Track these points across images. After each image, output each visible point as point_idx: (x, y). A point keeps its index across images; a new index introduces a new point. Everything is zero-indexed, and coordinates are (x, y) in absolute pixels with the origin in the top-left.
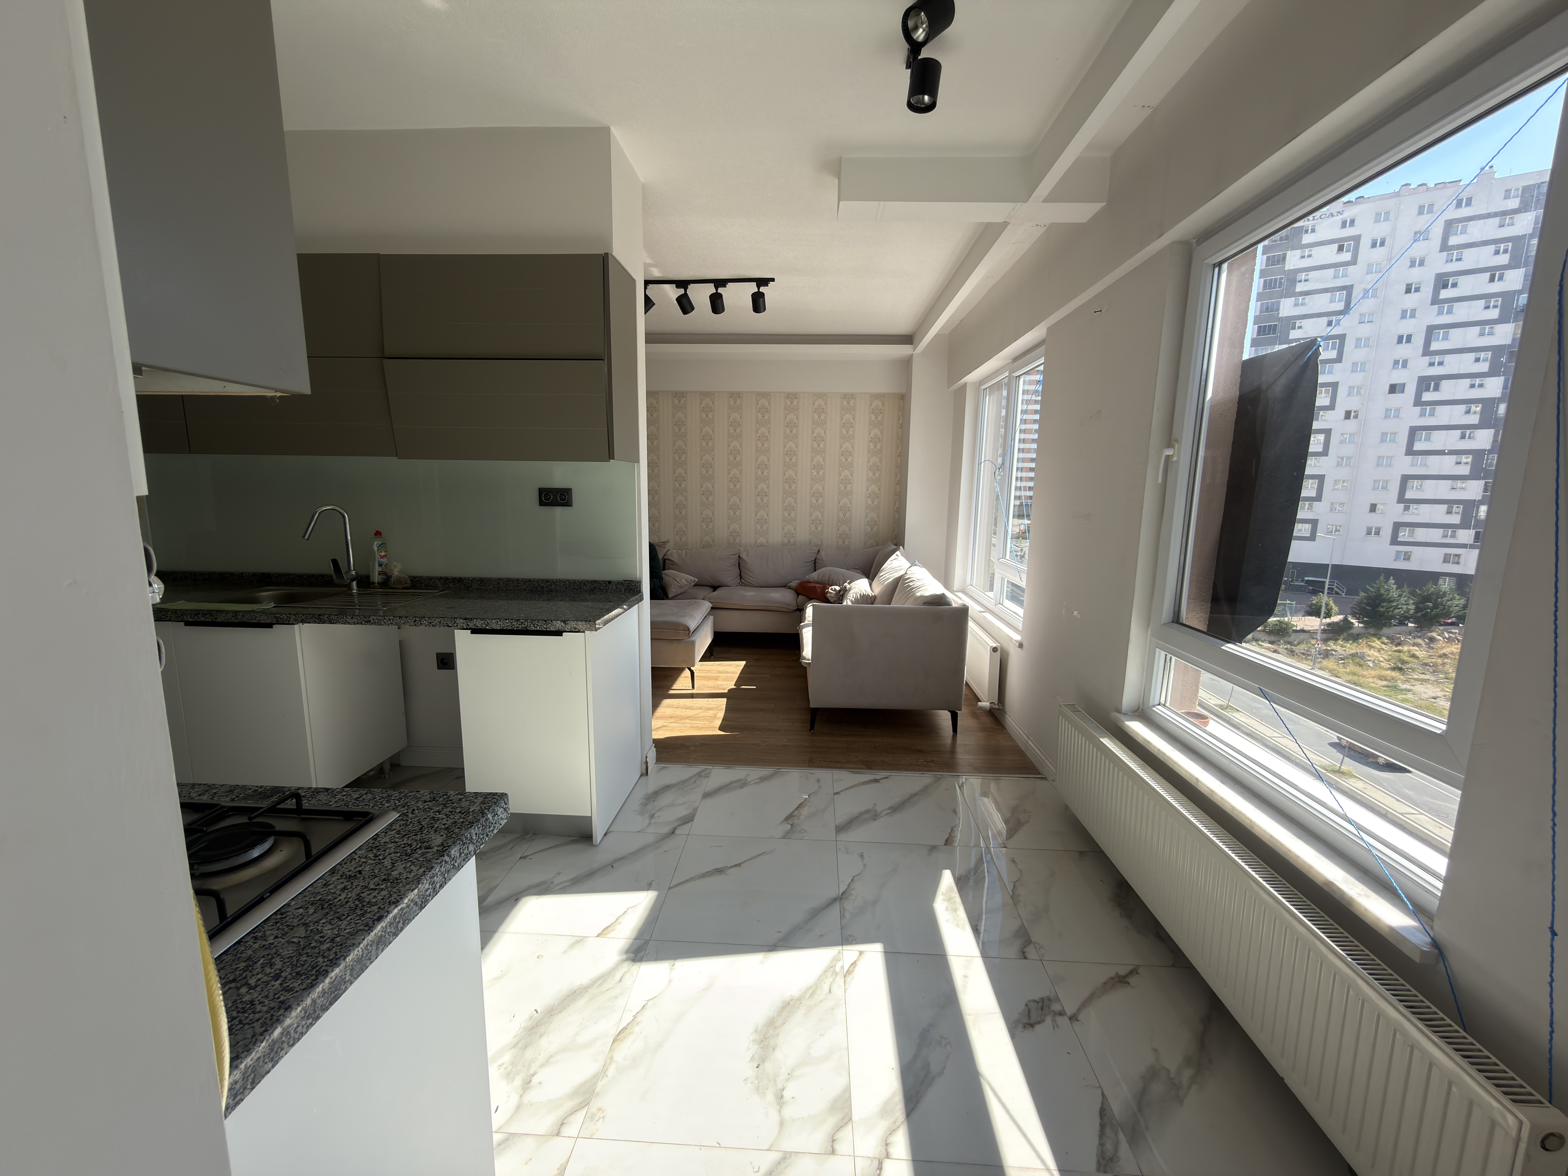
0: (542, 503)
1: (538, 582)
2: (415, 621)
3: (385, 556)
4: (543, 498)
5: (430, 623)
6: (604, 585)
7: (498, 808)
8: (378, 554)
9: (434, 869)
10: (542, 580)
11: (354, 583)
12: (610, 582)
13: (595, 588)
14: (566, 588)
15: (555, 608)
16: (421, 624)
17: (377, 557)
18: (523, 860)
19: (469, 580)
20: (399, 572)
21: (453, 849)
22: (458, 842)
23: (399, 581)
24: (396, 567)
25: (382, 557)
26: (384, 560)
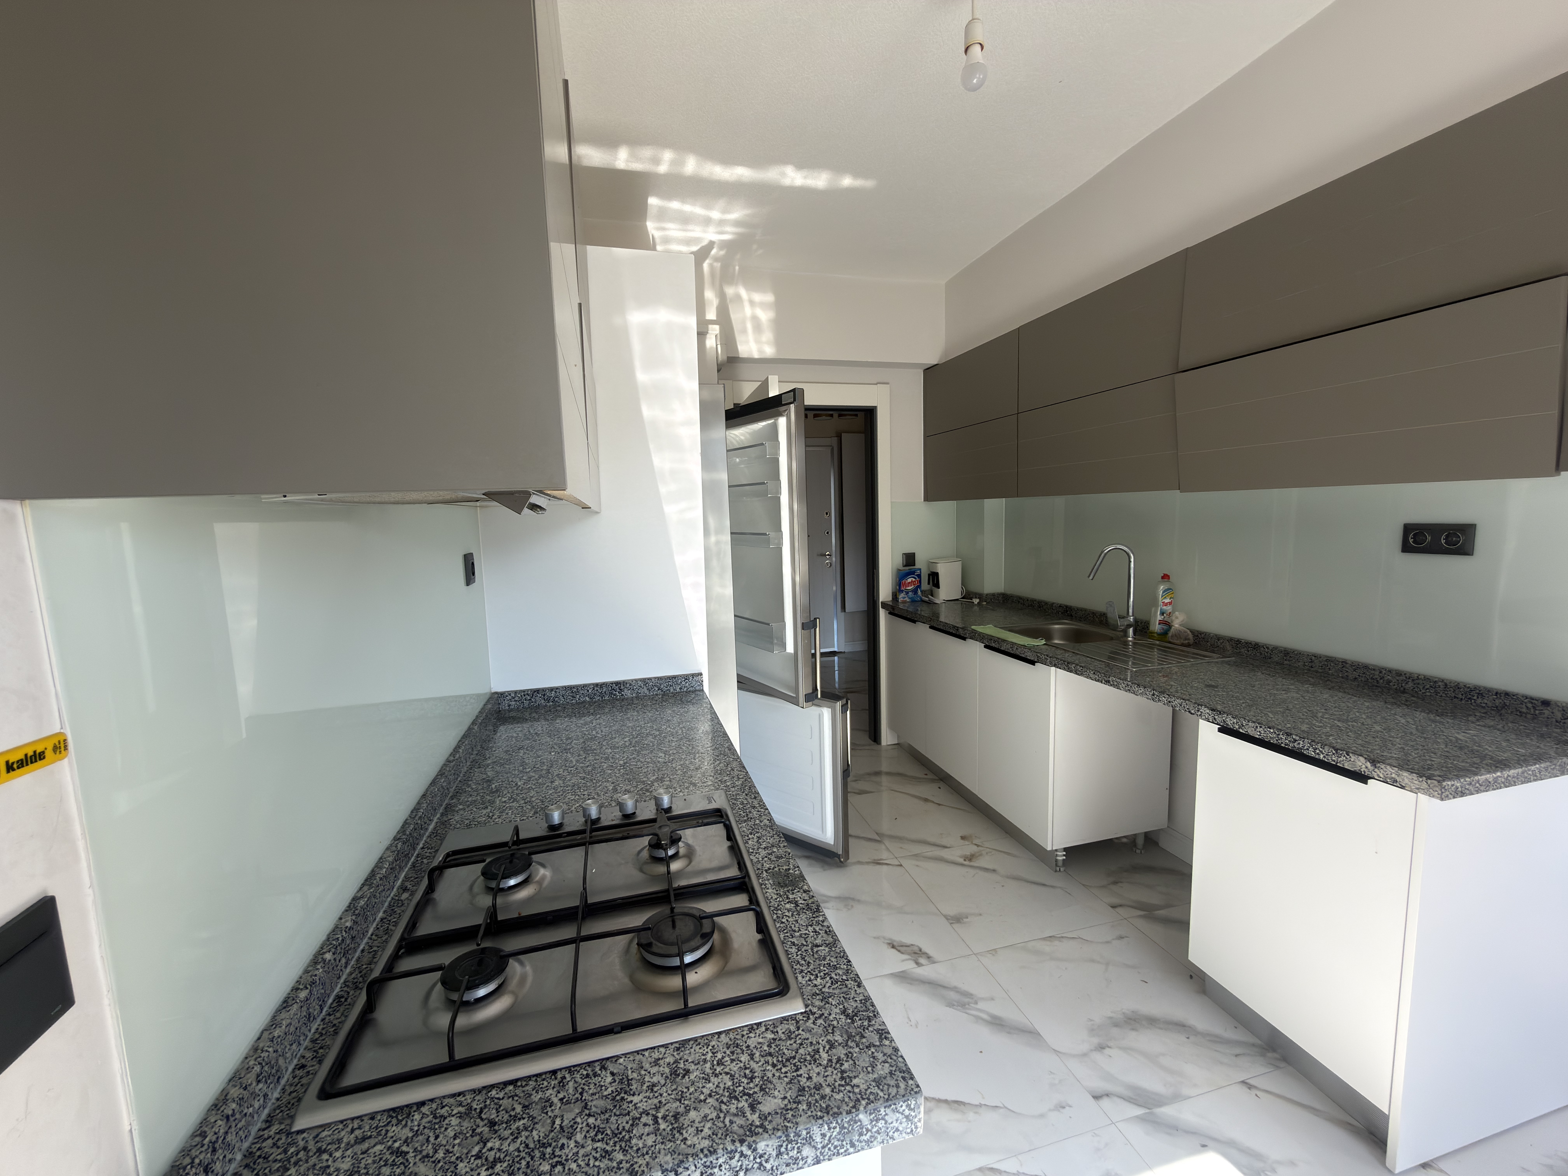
0: (1406, 548)
1: (1381, 672)
2: (1154, 695)
3: (1170, 603)
4: (1411, 541)
5: (1169, 702)
6: (1530, 705)
7: (888, 1111)
8: (1163, 600)
9: (714, 1157)
10: (1390, 671)
11: (1131, 630)
12: (1546, 703)
13: (1504, 706)
14: (1437, 693)
15: (1378, 728)
16: (1159, 700)
17: (1160, 603)
18: (1245, 1089)
19: (1268, 648)
20: (1180, 625)
21: (763, 1140)
22: (779, 1134)
23: (1178, 635)
24: (1177, 618)
25: (1166, 605)
26: (1169, 608)
